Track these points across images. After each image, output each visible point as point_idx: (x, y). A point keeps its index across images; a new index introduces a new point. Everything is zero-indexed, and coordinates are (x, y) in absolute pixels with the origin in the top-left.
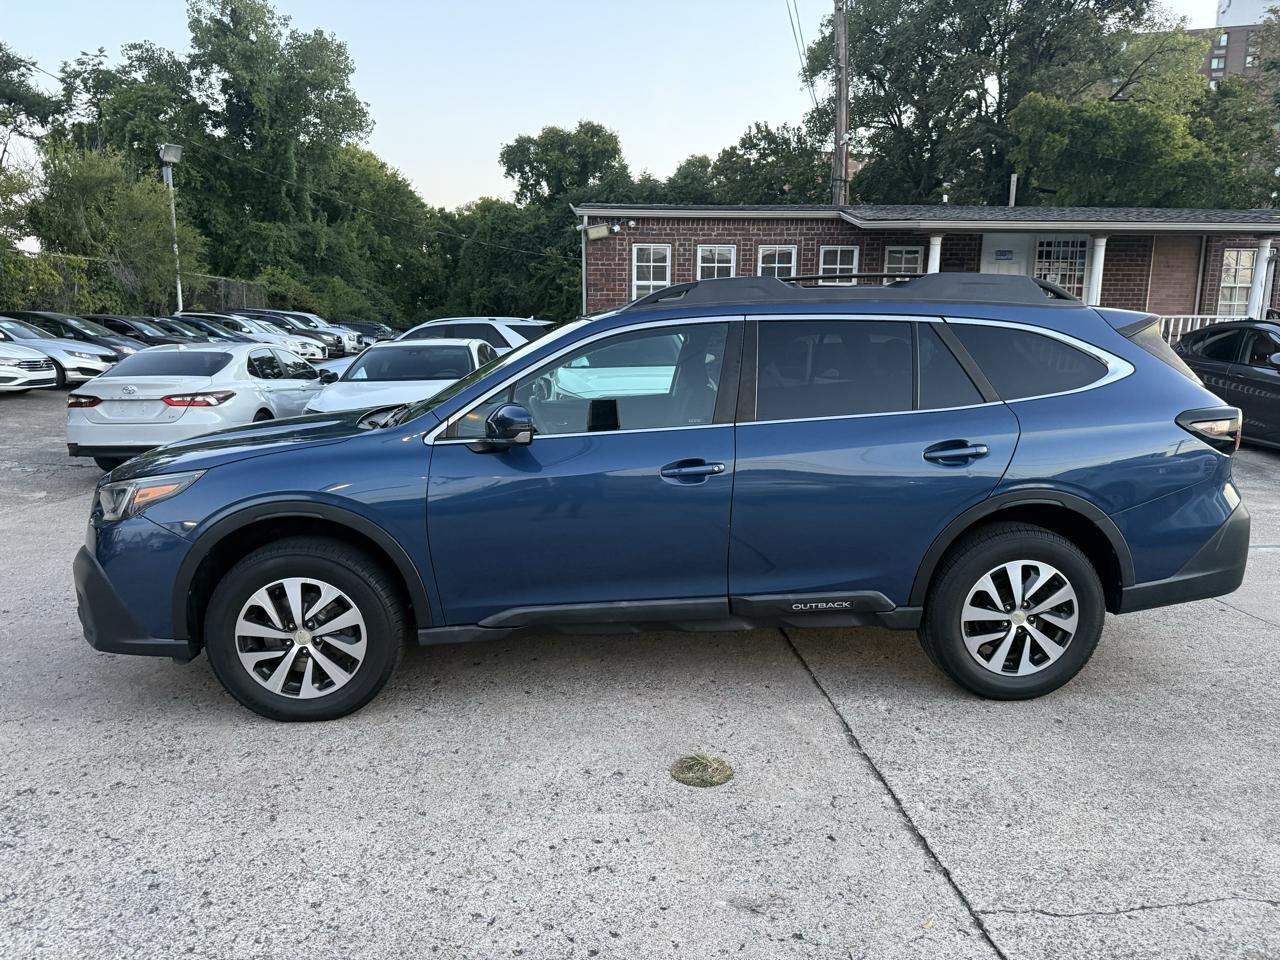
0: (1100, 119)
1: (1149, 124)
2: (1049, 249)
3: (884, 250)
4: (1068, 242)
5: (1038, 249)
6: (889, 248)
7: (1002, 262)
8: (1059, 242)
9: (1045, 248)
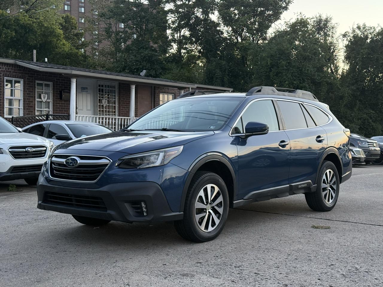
0: (28, 25)
1: (50, 32)
2: (102, 88)
3: (35, 82)
4: (109, 86)
5: (99, 88)
6: (37, 82)
7: (84, 92)
8: (106, 86)
9: (101, 88)
